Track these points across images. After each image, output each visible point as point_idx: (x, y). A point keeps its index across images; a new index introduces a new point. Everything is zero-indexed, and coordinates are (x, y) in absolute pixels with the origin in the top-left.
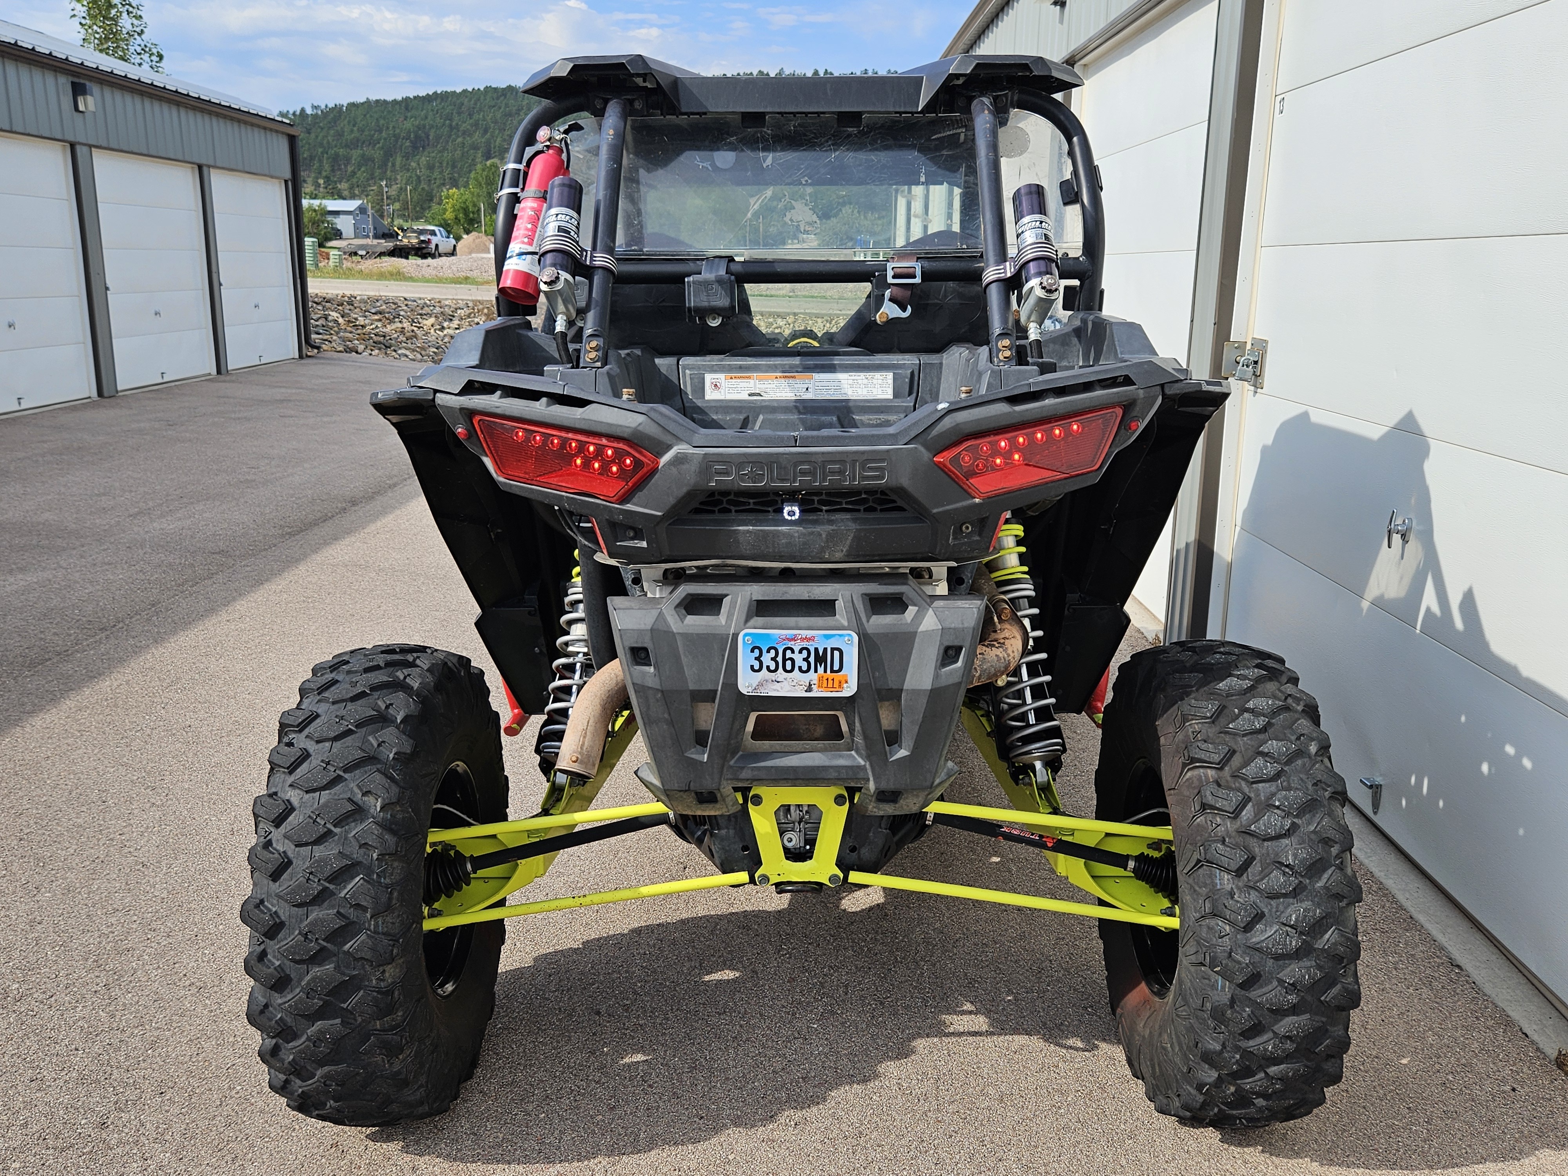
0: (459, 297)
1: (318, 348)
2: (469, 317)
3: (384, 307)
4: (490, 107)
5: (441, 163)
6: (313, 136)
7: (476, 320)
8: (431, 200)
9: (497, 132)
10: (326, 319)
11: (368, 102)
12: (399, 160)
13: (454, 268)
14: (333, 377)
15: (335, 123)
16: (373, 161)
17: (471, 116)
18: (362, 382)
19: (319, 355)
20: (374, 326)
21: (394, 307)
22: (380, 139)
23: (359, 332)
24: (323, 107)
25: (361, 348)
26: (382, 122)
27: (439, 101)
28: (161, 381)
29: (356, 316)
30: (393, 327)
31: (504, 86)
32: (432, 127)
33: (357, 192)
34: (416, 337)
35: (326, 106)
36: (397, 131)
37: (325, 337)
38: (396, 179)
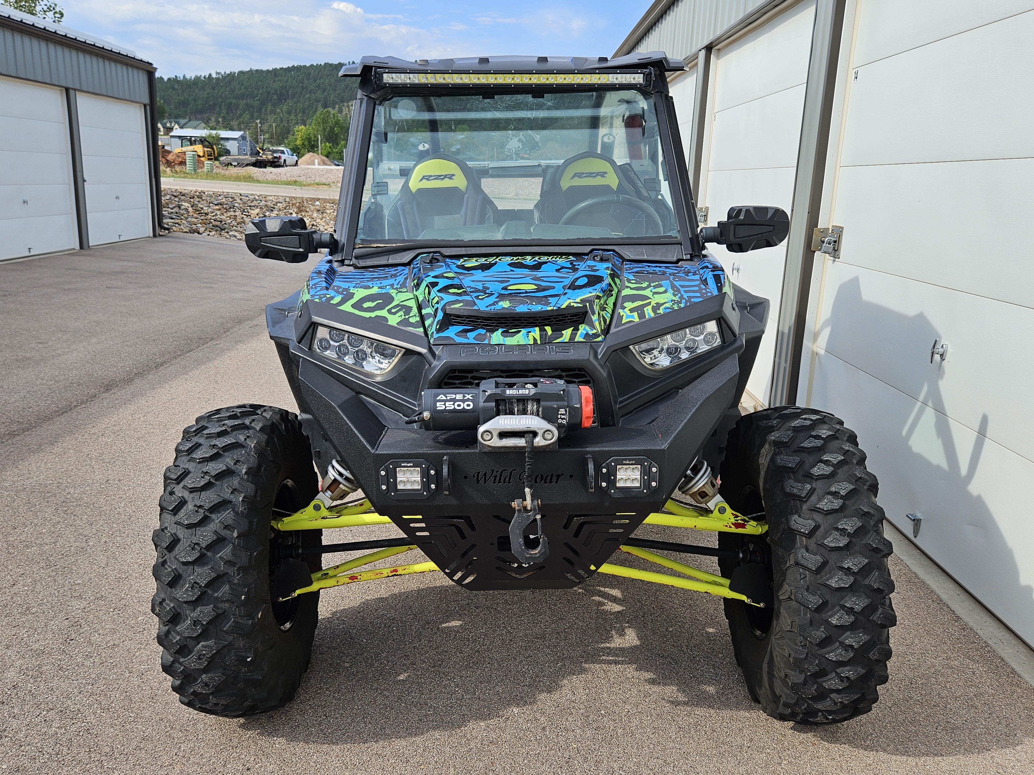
0: (279, 194)
1: (168, 229)
2: (285, 209)
3: (224, 200)
4: (327, 76)
5: (296, 110)
6: (216, 91)
7: (291, 211)
8: (289, 133)
9: (331, 91)
10: (179, 208)
11: (251, 71)
12: (269, 107)
13: (288, 175)
14: (172, 253)
15: (230, 83)
16: (253, 108)
17: (315, 81)
18: (193, 257)
19: (169, 235)
20: (214, 214)
21: (231, 200)
22: (258, 94)
23: (202, 218)
24: (223, 73)
25: (202, 230)
26: (259, 83)
27: (295, 71)
28: (28, 254)
29: (202, 206)
30: (229, 215)
31: (337, 63)
32: (290, 87)
33: (242, 127)
34: (244, 222)
35: (225, 73)
36: (269, 89)
37: (177, 221)
38: (267, 119)
